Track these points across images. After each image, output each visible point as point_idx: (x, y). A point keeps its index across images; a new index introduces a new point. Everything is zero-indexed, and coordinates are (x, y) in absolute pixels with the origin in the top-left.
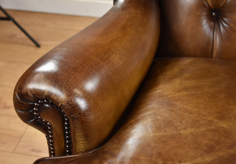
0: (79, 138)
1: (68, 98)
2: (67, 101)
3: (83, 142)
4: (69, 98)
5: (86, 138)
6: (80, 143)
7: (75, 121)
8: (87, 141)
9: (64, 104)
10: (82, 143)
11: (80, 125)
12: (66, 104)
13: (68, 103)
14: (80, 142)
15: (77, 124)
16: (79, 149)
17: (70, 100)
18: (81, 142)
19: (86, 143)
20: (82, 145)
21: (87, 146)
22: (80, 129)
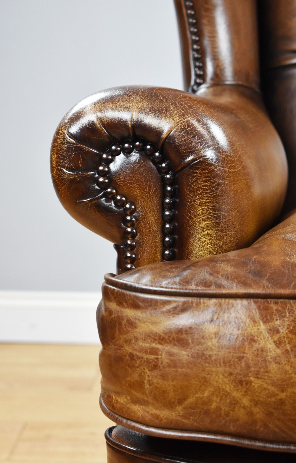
0: (203, 219)
1: (182, 119)
2: (181, 126)
3: (209, 232)
4: (184, 120)
5: (217, 221)
6: (204, 236)
7: (196, 173)
8: (218, 230)
9: (175, 131)
10: (208, 234)
11: (206, 182)
12: (180, 132)
13: (182, 129)
14: (204, 231)
15: (199, 181)
16: (200, 253)
17: (185, 123)
18: (206, 232)
19: (216, 235)
20: (206, 239)
21: (217, 244)
22: (206, 193)
